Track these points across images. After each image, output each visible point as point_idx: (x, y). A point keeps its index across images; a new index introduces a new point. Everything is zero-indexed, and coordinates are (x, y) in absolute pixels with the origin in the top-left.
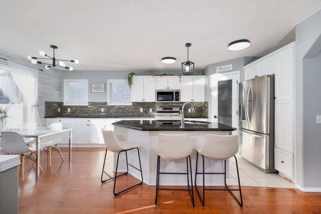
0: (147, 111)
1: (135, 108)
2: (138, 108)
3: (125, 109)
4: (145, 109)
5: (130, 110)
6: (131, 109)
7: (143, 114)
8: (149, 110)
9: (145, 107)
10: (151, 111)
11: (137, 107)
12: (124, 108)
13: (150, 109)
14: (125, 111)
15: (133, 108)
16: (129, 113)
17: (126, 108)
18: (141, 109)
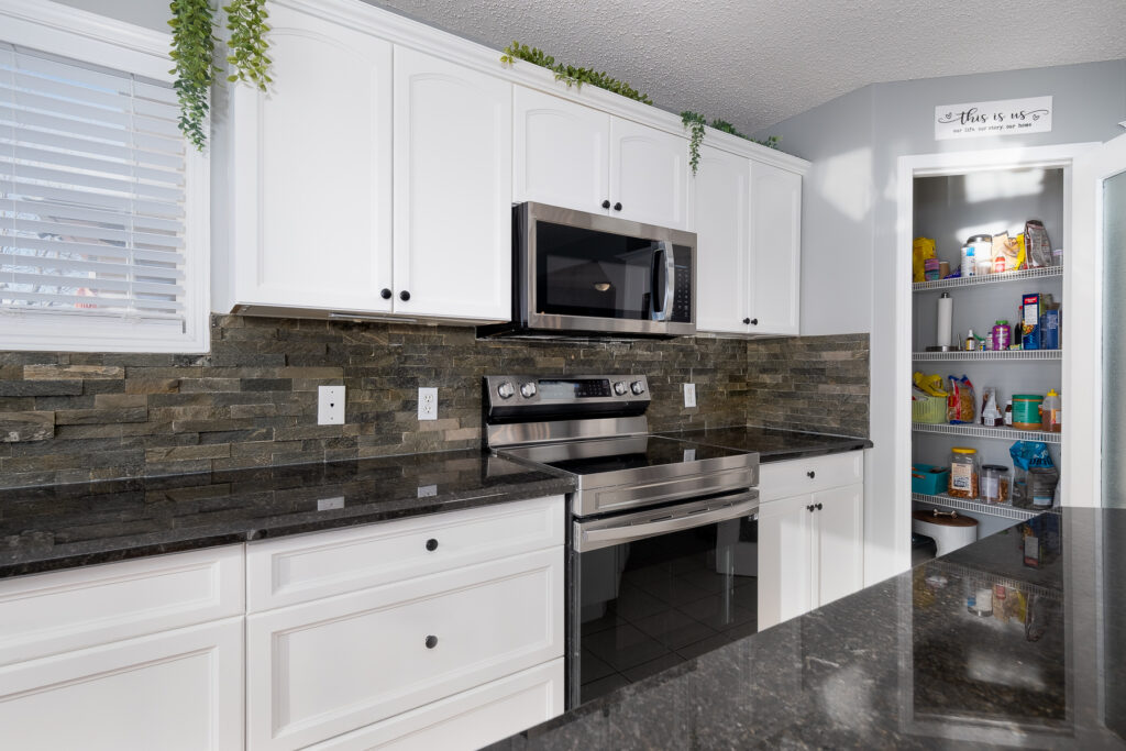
0: (389, 415)
1: (249, 385)
2: (284, 385)
3: (100, 402)
4: (365, 398)
5: (182, 414)
6: (193, 399)
7: (353, 443)
8: (411, 405)
9: (368, 372)
10: (433, 415)
11: (278, 373)
12: (87, 389)
13: (422, 391)
14: (108, 418)
15: (226, 382)
16: (174, 440)
17: (116, 386)
18: (323, 391)
